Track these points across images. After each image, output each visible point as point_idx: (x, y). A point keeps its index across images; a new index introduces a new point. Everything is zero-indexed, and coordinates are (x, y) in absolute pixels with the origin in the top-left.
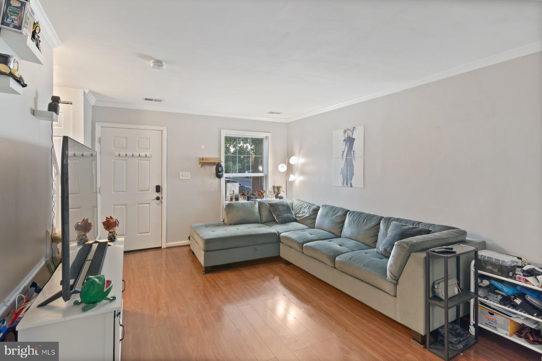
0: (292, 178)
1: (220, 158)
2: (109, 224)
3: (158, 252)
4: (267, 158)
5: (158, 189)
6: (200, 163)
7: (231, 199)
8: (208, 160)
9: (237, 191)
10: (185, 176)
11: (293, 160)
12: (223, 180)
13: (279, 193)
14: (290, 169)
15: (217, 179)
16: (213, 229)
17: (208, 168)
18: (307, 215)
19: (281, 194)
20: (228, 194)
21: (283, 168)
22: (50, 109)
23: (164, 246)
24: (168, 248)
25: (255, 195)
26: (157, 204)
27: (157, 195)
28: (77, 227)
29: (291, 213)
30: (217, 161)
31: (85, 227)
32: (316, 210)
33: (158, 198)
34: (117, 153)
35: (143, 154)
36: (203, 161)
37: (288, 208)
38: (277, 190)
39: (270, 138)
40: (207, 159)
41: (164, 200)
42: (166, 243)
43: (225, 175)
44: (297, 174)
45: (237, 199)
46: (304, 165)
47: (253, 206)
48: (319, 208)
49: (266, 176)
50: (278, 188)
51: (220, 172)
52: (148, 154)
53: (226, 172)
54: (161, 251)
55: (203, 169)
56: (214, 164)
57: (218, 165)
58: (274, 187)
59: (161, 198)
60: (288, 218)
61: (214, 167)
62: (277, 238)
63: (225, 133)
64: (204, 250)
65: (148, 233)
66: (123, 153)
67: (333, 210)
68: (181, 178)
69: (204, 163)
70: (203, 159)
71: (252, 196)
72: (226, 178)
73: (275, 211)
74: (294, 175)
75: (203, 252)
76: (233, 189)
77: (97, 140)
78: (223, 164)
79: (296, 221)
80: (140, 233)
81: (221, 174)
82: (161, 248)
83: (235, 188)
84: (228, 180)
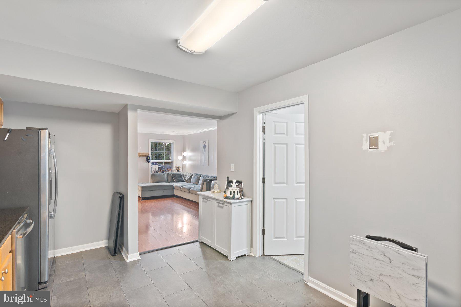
0: (185, 162)
1: (149, 153)
4: (173, 153)
6: (139, 155)
7: (155, 173)
9: (157, 169)
11: (185, 154)
12: (150, 163)
13: (179, 170)
14: (184, 158)
15: (148, 163)
16: (145, 184)
17: (143, 158)
18: (188, 178)
19: (180, 170)
20: (153, 170)
21: (180, 158)
25: (166, 171)
29: (182, 178)
30: (147, 155)
32: (192, 176)
36: (140, 155)
37: (180, 176)
38: (178, 168)
39: (174, 143)
40: (142, 153)
43: (151, 161)
44: (187, 160)
45: (157, 172)
46: (190, 156)
47: (164, 175)
48: (193, 175)
49: (173, 162)
50: (178, 167)
51: (149, 160)
53: (152, 159)
55: (140, 158)
56: (146, 156)
57: (148, 157)
58: (176, 167)
60: (180, 180)
61: (146, 158)
62: (173, 188)
63: (151, 141)
64: (141, 191)
67: (197, 175)
71: (165, 171)
72: (152, 162)
73: (174, 177)
74: (186, 161)
75: (141, 192)
76: (155, 168)
78: (150, 156)
79: (184, 181)
83: (156, 167)
84: (153, 163)
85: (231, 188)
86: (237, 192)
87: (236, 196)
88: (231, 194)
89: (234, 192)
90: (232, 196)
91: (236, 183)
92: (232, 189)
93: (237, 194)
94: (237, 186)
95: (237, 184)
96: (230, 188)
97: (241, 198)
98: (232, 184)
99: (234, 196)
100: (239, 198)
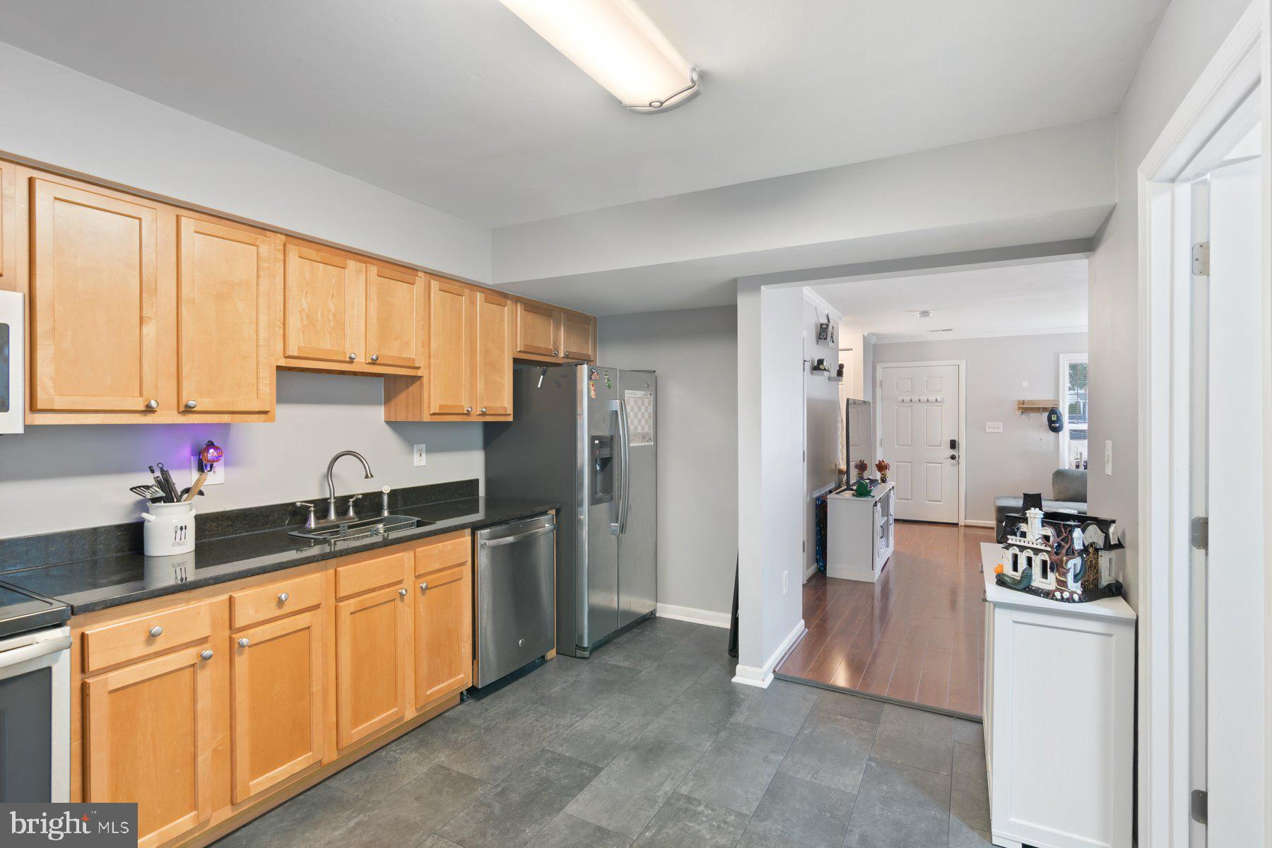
1: (1058, 400)
2: (882, 467)
3: (954, 529)
5: (953, 445)
6: (1019, 408)
7: (1078, 467)
8: (1034, 404)
9: (1085, 454)
10: (994, 428)
12: (1064, 435)
15: (1052, 434)
17: (1034, 415)
20: (1072, 459)
22: (838, 375)
23: (962, 523)
24: (966, 526)
26: (952, 464)
27: (952, 452)
28: (856, 467)
30: (1050, 406)
31: (862, 467)
33: (953, 457)
34: (901, 399)
35: (932, 398)
36: (1025, 406)
40: (1031, 402)
41: (962, 461)
42: (965, 519)
43: (1068, 426)
51: (1054, 422)
52: (939, 398)
53: (1072, 421)
54: (957, 529)
55: (1024, 418)
56: (1045, 409)
57: (1053, 412)
59: (957, 458)
61: (1046, 415)
63: (1068, 359)
65: (939, 501)
66: (907, 399)
68: (988, 430)
69: (1026, 409)
70: (1024, 403)
72: (1070, 430)
76: (1080, 450)
77: (878, 385)
78: (1064, 409)
80: (929, 501)
81: (1058, 425)
82: (957, 524)
83: (1083, 447)
84: (1076, 435)
85: (1018, 543)
86: (1044, 563)
87: (1037, 581)
88: (1015, 569)
89: (1029, 560)
90: (1017, 575)
91: (1044, 523)
92: (1022, 548)
93: (1045, 575)
94: (1047, 538)
95: (1049, 531)
96: (1012, 539)
97: (1059, 597)
98: (1023, 527)
99: (1027, 576)
100: (1048, 594)
